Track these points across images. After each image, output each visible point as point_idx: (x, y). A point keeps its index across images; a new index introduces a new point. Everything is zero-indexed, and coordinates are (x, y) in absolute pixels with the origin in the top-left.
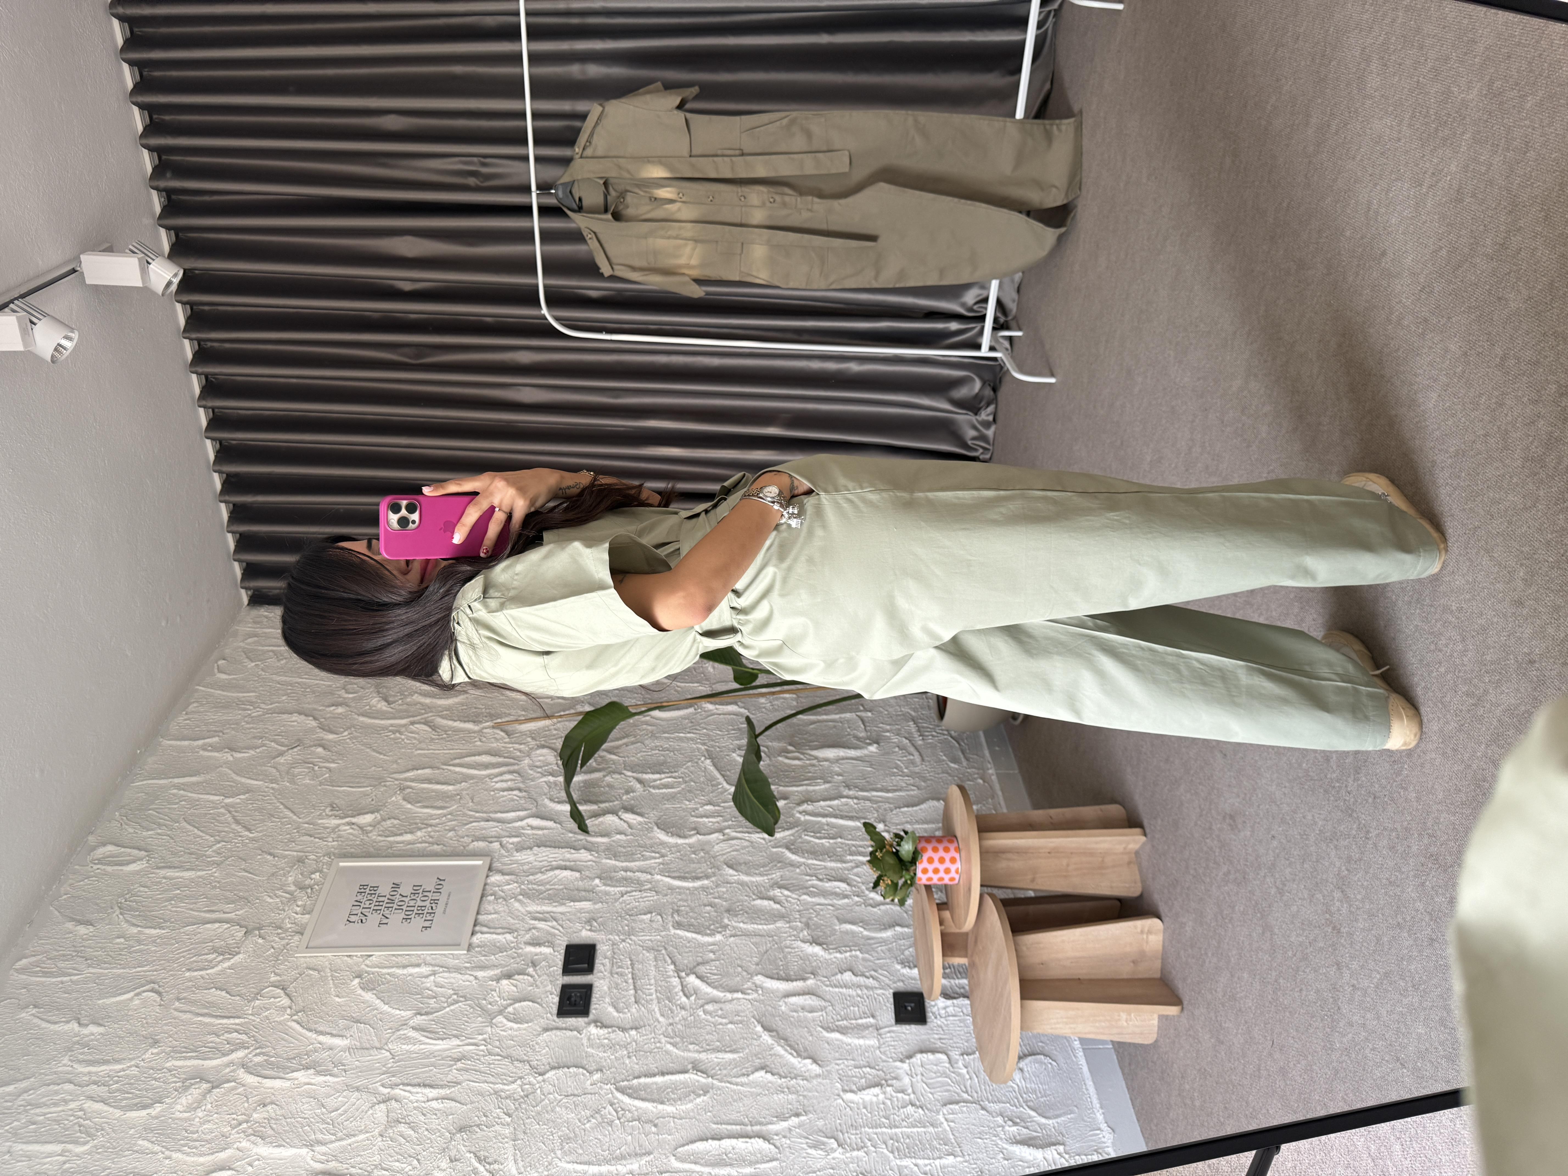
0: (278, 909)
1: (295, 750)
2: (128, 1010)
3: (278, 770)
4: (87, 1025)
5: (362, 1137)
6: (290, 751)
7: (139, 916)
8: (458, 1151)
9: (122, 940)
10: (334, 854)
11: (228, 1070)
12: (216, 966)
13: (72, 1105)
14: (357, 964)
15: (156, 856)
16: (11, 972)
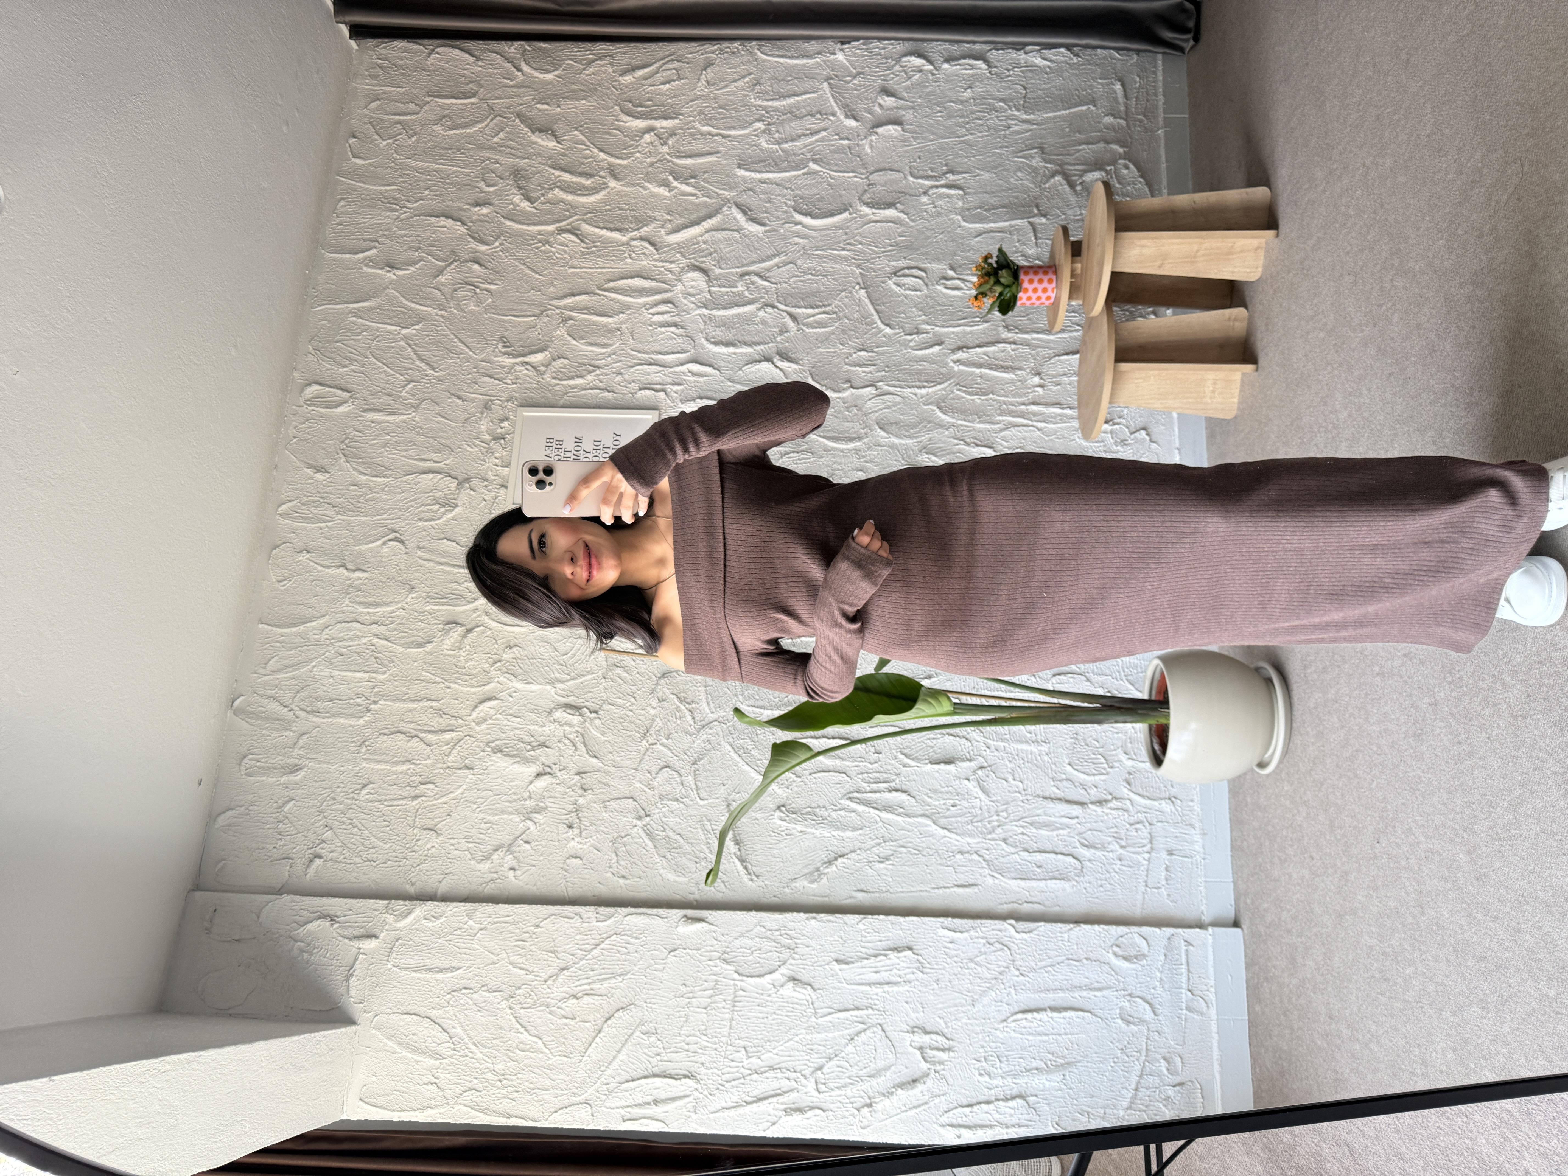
0: (479, 458)
2: (382, 557)
3: (443, 294)
4: (354, 571)
5: (590, 677)
6: (449, 268)
7: (364, 463)
8: (663, 693)
9: (356, 488)
10: (517, 400)
11: (475, 615)
12: (442, 517)
13: (364, 640)
15: (358, 396)
16: (278, 517)
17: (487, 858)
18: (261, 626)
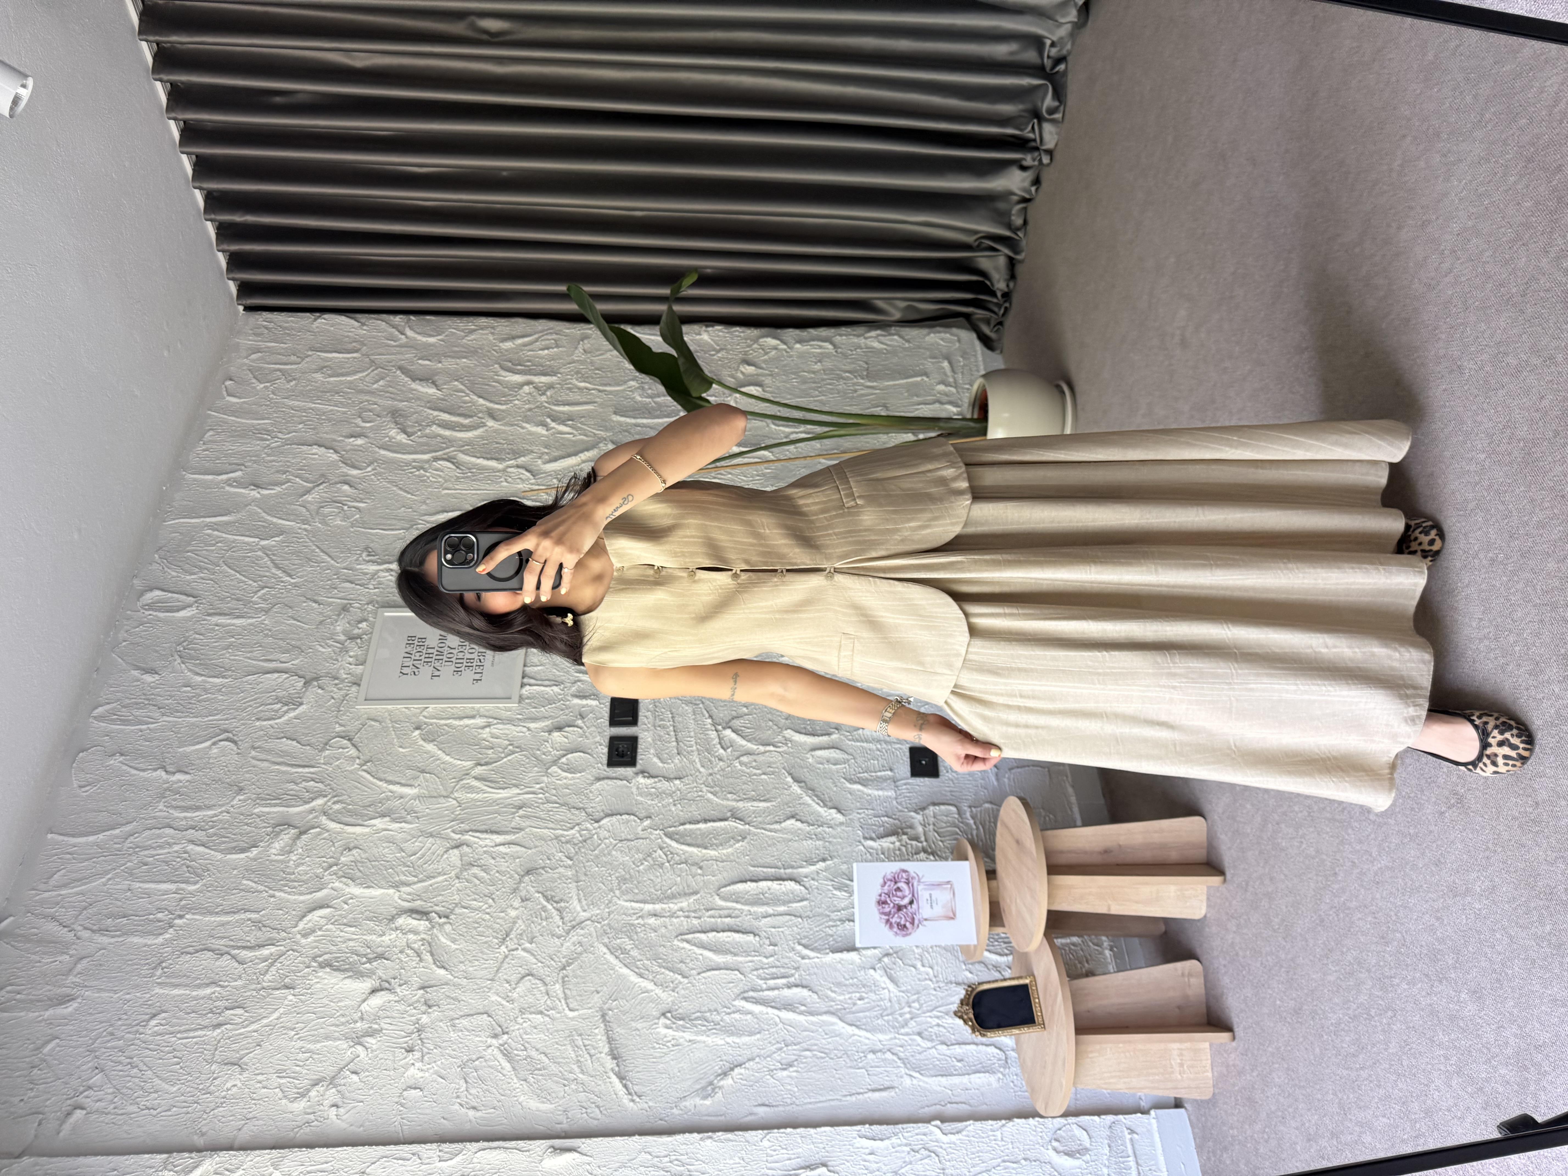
0: (331, 658)
1: (321, 487)
2: (209, 758)
3: (308, 511)
4: (174, 773)
5: (441, 878)
6: (316, 489)
7: (201, 664)
8: (527, 891)
9: (189, 689)
10: (377, 602)
11: (311, 816)
12: (283, 716)
13: (176, 848)
14: (414, 715)
15: (204, 601)
16: (91, 720)
17: (303, 1095)
18: (50, 836)
